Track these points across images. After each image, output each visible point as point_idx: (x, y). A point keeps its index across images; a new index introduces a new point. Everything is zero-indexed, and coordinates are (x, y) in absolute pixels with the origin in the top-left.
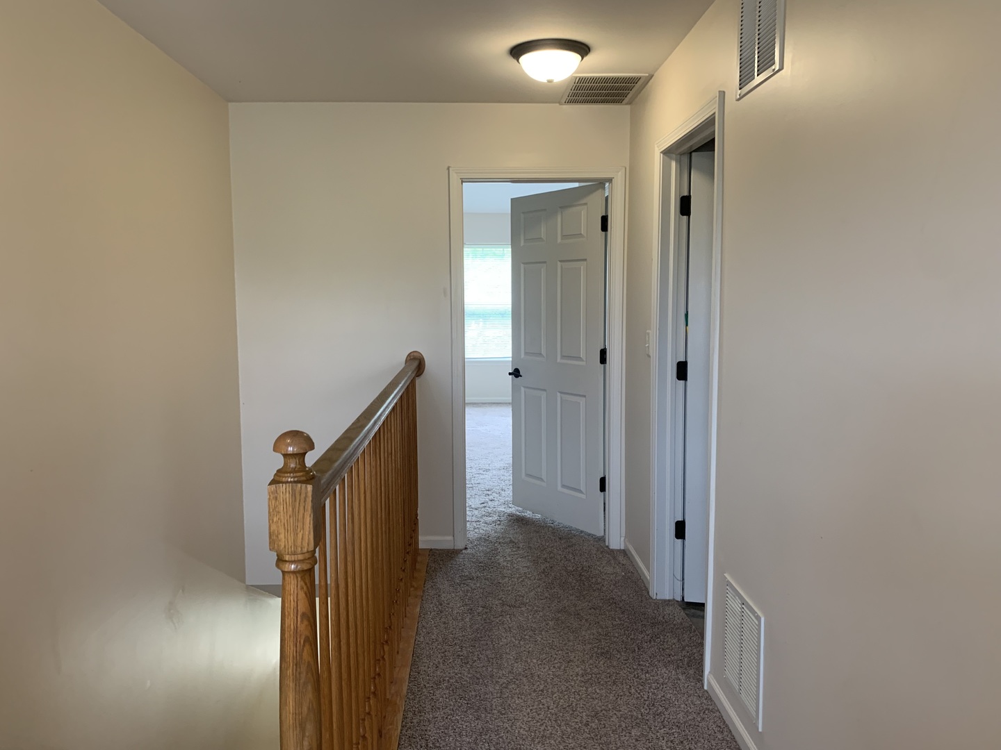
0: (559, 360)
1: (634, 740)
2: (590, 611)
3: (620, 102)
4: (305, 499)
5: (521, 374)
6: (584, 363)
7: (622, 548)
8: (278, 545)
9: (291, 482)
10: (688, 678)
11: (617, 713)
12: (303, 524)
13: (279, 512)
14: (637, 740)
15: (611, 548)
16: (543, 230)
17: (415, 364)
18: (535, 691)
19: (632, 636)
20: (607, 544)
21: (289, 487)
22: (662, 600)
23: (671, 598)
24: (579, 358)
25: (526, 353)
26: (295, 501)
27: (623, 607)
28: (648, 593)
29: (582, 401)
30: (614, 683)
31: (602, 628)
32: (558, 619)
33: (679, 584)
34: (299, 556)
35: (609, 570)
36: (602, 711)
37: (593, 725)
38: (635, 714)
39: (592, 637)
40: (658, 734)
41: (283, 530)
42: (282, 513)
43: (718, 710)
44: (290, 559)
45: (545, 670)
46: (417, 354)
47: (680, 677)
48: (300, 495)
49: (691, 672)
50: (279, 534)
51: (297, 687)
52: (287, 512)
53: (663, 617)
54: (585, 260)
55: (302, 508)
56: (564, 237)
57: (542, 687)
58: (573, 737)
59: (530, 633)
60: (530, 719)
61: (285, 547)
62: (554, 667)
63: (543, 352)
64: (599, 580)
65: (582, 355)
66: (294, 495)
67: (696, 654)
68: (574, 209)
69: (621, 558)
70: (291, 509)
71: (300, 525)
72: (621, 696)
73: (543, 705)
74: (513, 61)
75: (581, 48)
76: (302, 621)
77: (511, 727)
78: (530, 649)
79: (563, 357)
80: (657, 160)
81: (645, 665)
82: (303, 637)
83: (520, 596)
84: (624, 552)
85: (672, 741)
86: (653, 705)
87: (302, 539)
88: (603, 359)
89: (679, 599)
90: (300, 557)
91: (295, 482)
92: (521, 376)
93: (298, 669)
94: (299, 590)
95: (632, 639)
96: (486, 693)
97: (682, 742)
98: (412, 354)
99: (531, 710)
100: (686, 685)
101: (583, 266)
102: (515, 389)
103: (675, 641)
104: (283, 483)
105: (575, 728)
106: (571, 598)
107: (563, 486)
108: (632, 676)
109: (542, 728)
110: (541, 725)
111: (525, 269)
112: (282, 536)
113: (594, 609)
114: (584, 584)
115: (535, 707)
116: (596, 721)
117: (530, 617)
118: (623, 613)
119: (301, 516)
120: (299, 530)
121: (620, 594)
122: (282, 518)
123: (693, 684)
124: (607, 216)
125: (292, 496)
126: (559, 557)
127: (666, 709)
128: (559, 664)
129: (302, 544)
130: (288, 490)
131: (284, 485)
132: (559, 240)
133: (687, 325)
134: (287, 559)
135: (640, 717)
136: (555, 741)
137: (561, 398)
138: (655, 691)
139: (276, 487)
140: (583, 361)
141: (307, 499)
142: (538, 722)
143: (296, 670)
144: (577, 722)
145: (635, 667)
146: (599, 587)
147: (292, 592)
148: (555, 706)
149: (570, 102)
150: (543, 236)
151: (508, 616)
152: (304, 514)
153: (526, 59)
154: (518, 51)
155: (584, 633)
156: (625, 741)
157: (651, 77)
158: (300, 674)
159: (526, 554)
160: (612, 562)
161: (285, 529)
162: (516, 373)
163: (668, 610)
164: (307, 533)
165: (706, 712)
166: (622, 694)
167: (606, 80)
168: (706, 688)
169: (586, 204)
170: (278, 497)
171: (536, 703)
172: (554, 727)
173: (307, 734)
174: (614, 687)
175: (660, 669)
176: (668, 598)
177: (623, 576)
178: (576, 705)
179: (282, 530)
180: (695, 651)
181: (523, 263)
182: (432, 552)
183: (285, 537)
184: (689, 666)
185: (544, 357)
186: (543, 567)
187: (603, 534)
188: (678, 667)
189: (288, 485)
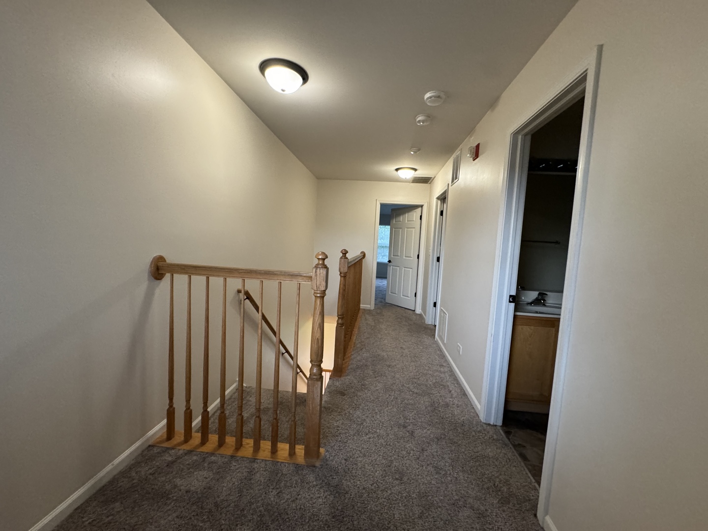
0: (404, 257)
3: (427, 183)
6: (412, 259)
7: (420, 313)
10: (431, 338)
15: (417, 313)
16: (401, 218)
17: (363, 254)
20: (415, 312)
23: (431, 324)
24: (411, 257)
25: (393, 256)
29: (411, 270)
33: (434, 320)
64: (417, 322)
68: (412, 213)
69: (419, 315)
74: (396, 172)
75: (415, 170)
79: (406, 257)
80: (435, 200)
88: (418, 257)
89: (433, 324)
92: (392, 262)
101: (414, 230)
103: (430, 331)
107: (403, 296)
111: (395, 230)
124: (422, 216)
126: (401, 313)
132: (406, 222)
133: (440, 247)
137: (404, 269)
149: (413, 182)
150: (401, 220)
153: (399, 171)
154: (397, 170)
157: (435, 177)
162: (390, 261)
163: (429, 326)
167: (422, 177)
169: (416, 212)
177: (419, 319)
181: (394, 228)
182: (364, 309)
185: (399, 256)
187: (414, 309)
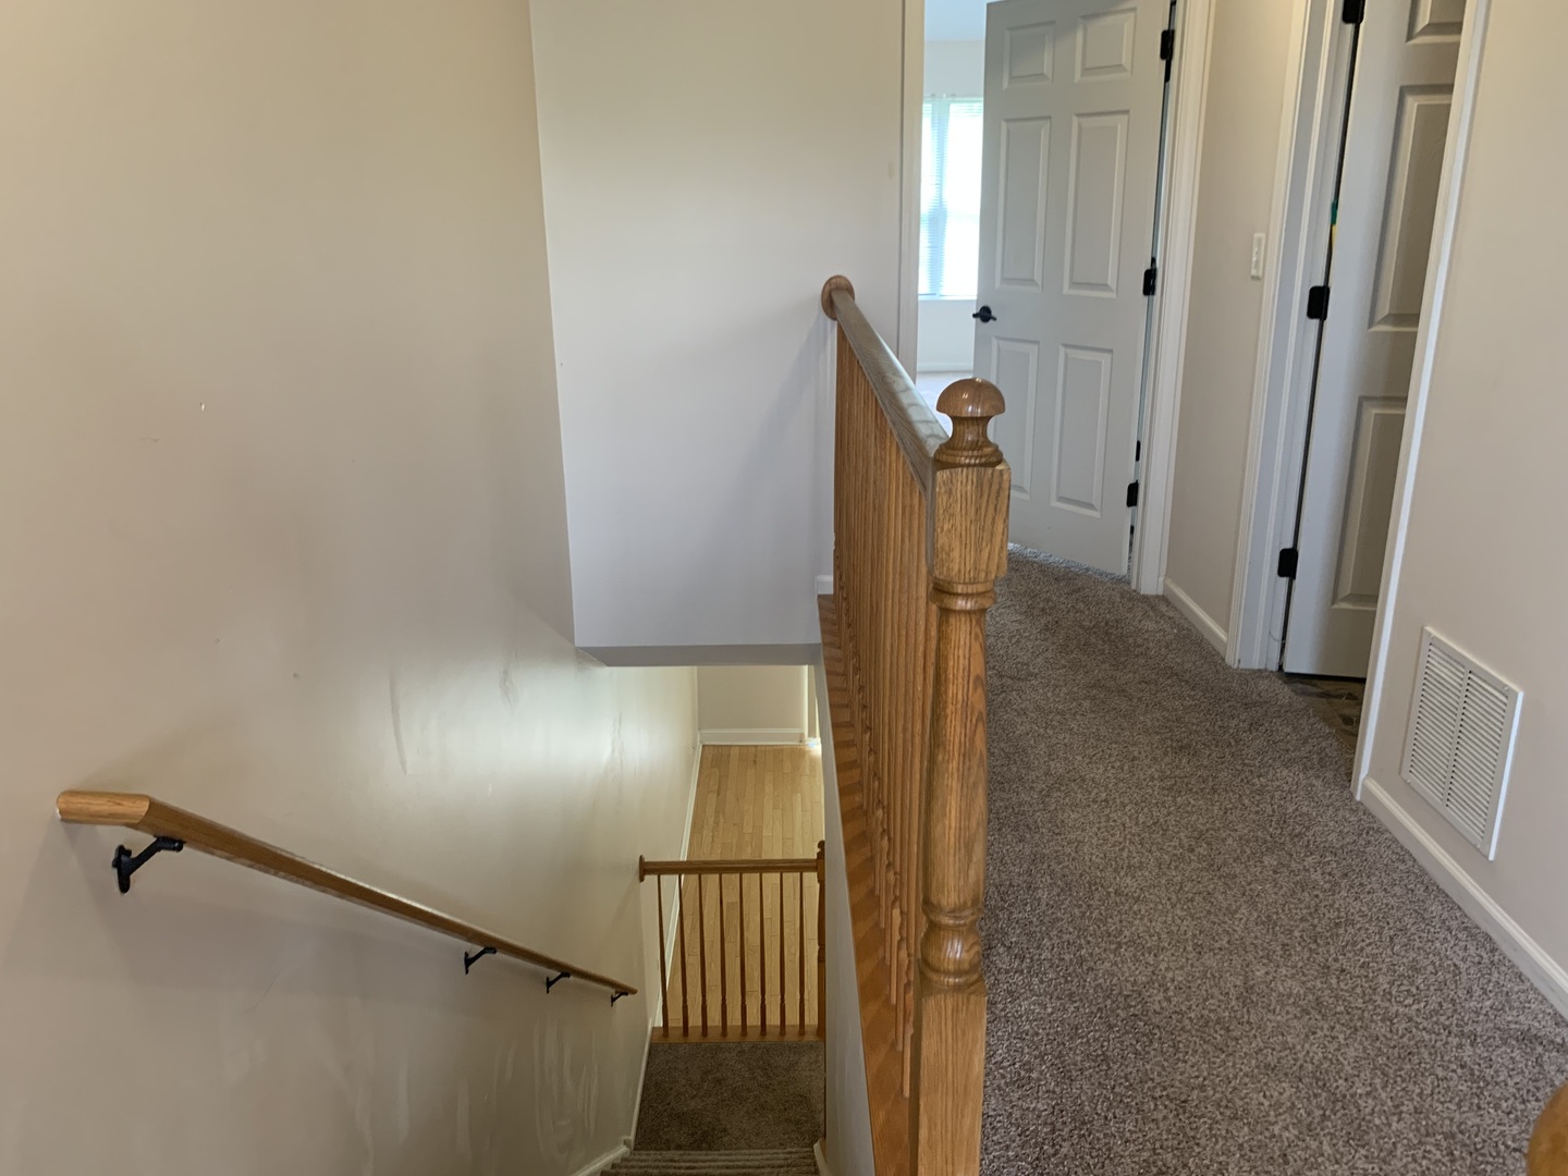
0: (1066, 290)
1: (1271, 873)
2: (1140, 686)
4: (998, 492)
5: (994, 314)
6: (1112, 295)
7: (1160, 592)
8: (948, 569)
9: (975, 465)
10: (1326, 783)
11: (1232, 833)
12: (992, 534)
13: (952, 515)
14: (1275, 872)
15: (1142, 593)
16: (1047, 57)
18: (1094, 801)
19: (1219, 723)
20: (1134, 587)
21: (973, 474)
22: (1249, 670)
23: (1262, 667)
24: (1105, 287)
25: (1005, 280)
26: (981, 496)
27: (1191, 681)
28: (1223, 660)
29: (1105, 359)
30: (1214, 791)
31: (1168, 710)
32: (1094, 698)
33: (1277, 647)
34: (979, 585)
35: (1150, 625)
36: (1207, 830)
37: (1201, 850)
38: (1260, 833)
39: (1157, 724)
40: (1306, 864)
41: (958, 543)
42: (958, 517)
43: (1387, 830)
44: (965, 592)
45: (1101, 771)
46: (843, 282)
47: (1315, 782)
48: (991, 485)
49: (1329, 775)
50: (951, 550)
51: (965, 789)
52: (966, 514)
53: (1259, 695)
54: (1127, 112)
55: (991, 508)
56: (1086, 71)
57: (1104, 795)
58: (1176, 867)
59: (1058, 717)
60: (1101, 841)
61: (959, 571)
62: (1113, 767)
63: (1038, 277)
64: (1140, 641)
65: (1111, 281)
66: (980, 485)
67: (1327, 750)
68: (1110, 20)
69: (1163, 608)
70: (973, 509)
71: (986, 535)
72: (1231, 809)
73: (1114, 821)
76: (975, 689)
77: (1076, 852)
78: (1066, 741)
79: (1074, 284)
81: (1254, 765)
82: (976, 713)
83: (1023, 664)
84: (1164, 599)
85: (1330, 874)
86: (1285, 822)
87: (989, 558)
88: (1149, 284)
89: (1274, 668)
90: (981, 588)
91: (981, 465)
92: (995, 319)
93: (967, 764)
94: (973, 641)
95: (1220, 727)
96: (1020, 805)
97: (1346, 875)
98: (834, 281)
99: (1099, 829)
100: (1327, 794)
101: (1120, 123)
102: (981, 342)
103: (1289, 730)
104: (962, 466)
105: (1175, 855)
106: (1103, 666)
107: (1061, 499)
108: (1239, 780)
109: (1125, 854)
110: (1123, 849)
111: (1008, 131)
112: (956, 554)
113: (1146, 683)
114: (1117, 647)
115: (1103, 824)
116: (1204, 845)
117: (1049, 694)
118: (1193, 689)
119: (989, 521)
120: (984, 544)
121: (1179, 660)
122: (958, 524)
123: (1337, 792)
124: (1173, 32)
125: (977, 487)
126: (1063, 606)
127: (1308, 828)
128: (1118, 764)
129: (988, 566)
130: (970, 477)
131: (965, 470)
132: (1078, 77)
133: (1333, 222)
134: (959, 591)
135: (1269, 838)
136: (1150, 872)
137: (1066, 355)
138: (1282, 802)
139: (951, 474)
140: (1110, 290)
141: (1002, 493)
142: (1114, 846)
143: (964, 764)
144: (1175, 847)
145: (1239, 768)
146: (1140, 650)
147: (962, 643)
148: (1134, 822)
150: (1047, 70)
151: (1014, 693)
152: (994, 519)
155: (1142, 718)
156: (1257, 873)
158: (969, 769)
159: (1009, 603)
160: (1151, 613)
161: (961, 543)
162: (984, 315)
163: (1263, 685)
164: (997, 549)
165: (1371, 832)
166: (1230, 806)
168: (1358, 798)
169: (1134, 9)
170: (954, 490)
171: (1103, 819)
172: (1143, 854)
173: (975, 860)
174: (1216, 796)
175: (1278, 771)
176: (1256, 667)
177: (1176, 635)
178: (1166, 821)
179: (956, 544)
180: (1324, 744)
181: (1007, 121)
183: (960, 556)
184: (1322, 767)
185: (1037, 285)
186: (1043, 621)
187: (1124, 571)
188: (1306, 768)
189: (970, 469)
